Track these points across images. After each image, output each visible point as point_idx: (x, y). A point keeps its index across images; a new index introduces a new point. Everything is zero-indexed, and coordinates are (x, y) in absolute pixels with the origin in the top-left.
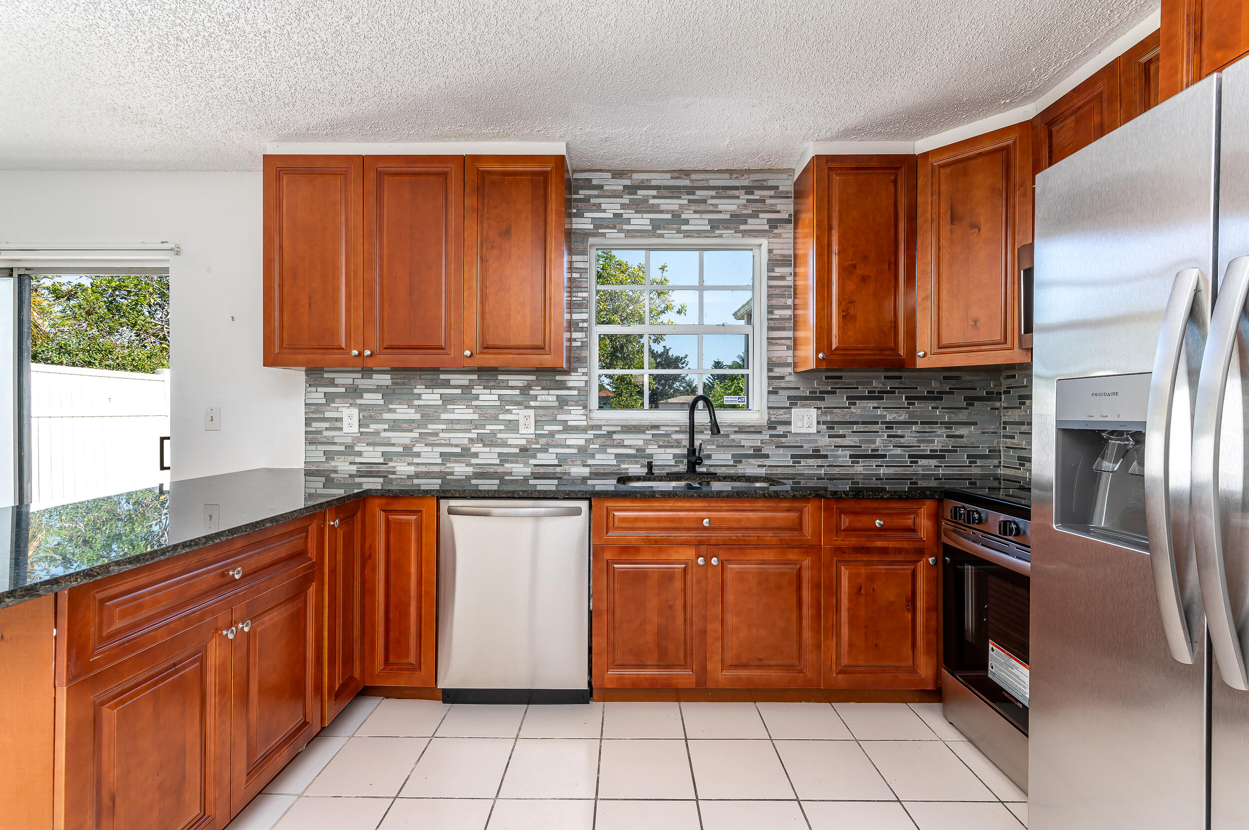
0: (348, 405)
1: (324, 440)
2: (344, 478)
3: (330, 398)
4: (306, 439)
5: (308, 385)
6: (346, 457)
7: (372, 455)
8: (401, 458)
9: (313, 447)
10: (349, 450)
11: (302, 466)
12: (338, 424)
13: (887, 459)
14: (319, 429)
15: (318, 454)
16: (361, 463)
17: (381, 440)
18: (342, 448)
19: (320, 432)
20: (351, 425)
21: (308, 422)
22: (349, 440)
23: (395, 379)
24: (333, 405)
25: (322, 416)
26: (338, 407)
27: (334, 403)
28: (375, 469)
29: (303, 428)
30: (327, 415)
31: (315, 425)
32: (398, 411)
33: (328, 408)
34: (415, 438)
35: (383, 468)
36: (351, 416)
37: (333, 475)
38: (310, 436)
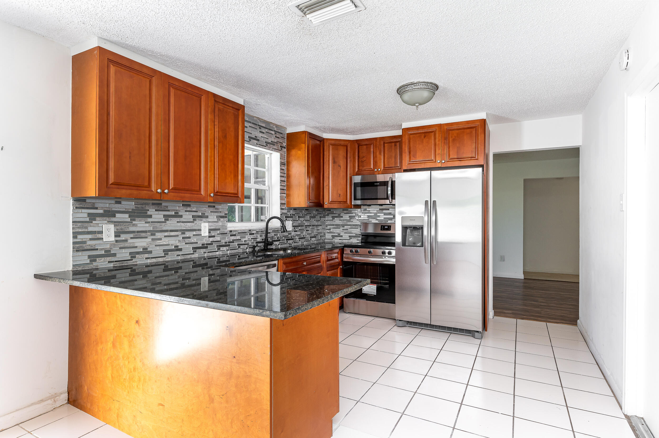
0: (106, 222)
1: (88, 247)
2: (104, 273)
3: (92, 217)
4: (73, 248)
5: (75, 208)
6: (105, 258)
7: (124, 255)
8: (141, 255)
9: (80, 253)
10: (108, 254)
11: (71, 268)
12: (99, 236)
13: (306, 239)
14: (84, 240)
15: (84, 258)
16: (116, 261)
17: (129, 244)
18: (103, 252)
19: (85, 242)
20: (109, 236)
21: (75, 235)
22: (108, 247)
23: (137, 204)
24: (94, 222)
25: (86, 230)
26: (98, 223)
27: (95, 220)
28: (125, 264)
29: (71, 240)
30: (90, 229)
31: (80, 237)
32: (139, 225)
33: (91, 224)
34: (149, 242)
35: (130, 263)
36: (109, 229)
37: (94, 272)
38: (77, 245)
